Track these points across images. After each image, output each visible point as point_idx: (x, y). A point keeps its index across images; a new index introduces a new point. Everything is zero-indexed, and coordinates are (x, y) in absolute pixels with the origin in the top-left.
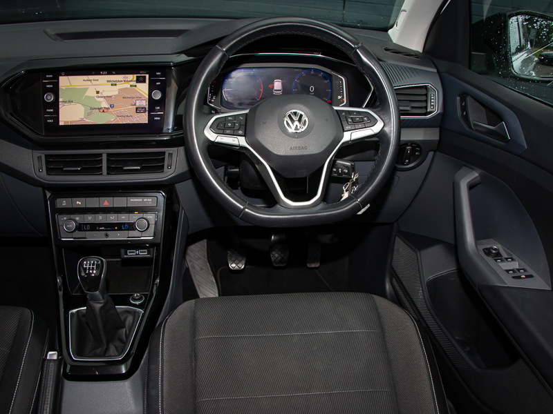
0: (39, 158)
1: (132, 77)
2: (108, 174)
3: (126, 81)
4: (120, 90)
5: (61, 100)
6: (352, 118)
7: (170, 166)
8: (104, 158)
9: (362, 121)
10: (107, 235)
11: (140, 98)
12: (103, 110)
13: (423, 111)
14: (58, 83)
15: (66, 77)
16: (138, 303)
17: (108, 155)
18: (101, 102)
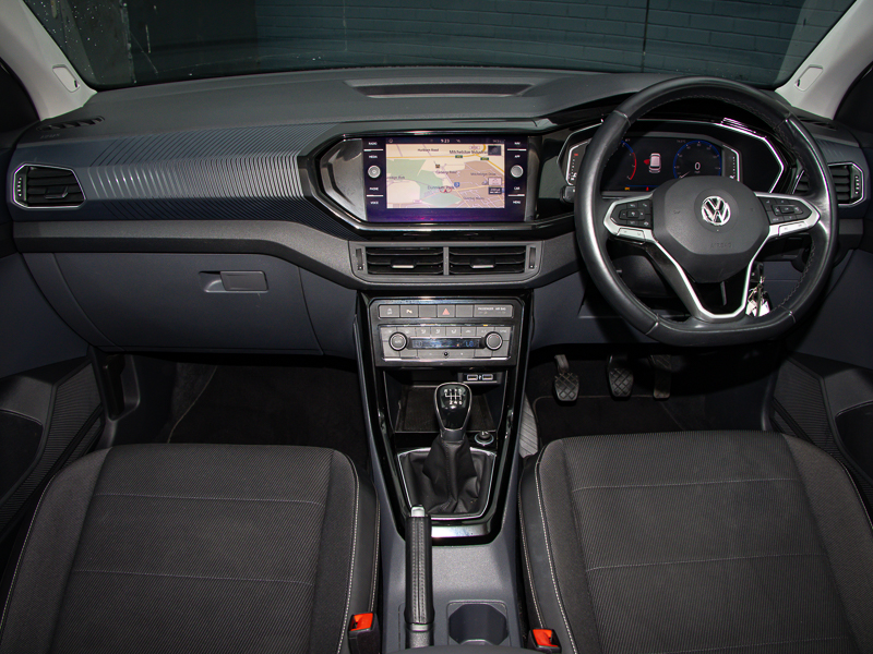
0: (358, 252)
1: (483, 147)
2: (450, 274)
3: (475, 153)
4: (467, 164)
5: (388, 175)
6: (779, 208)
7: (532, 265)
8: (446, 252)
9: (791, 212)
10: (446, 355)
11: (493, 175)
12: (446, 190)
13: (845, 198)
14: (385, 152)
15: (395, 146)
16: (484, 444)
17: (451, 249)
18: (442, 179)
